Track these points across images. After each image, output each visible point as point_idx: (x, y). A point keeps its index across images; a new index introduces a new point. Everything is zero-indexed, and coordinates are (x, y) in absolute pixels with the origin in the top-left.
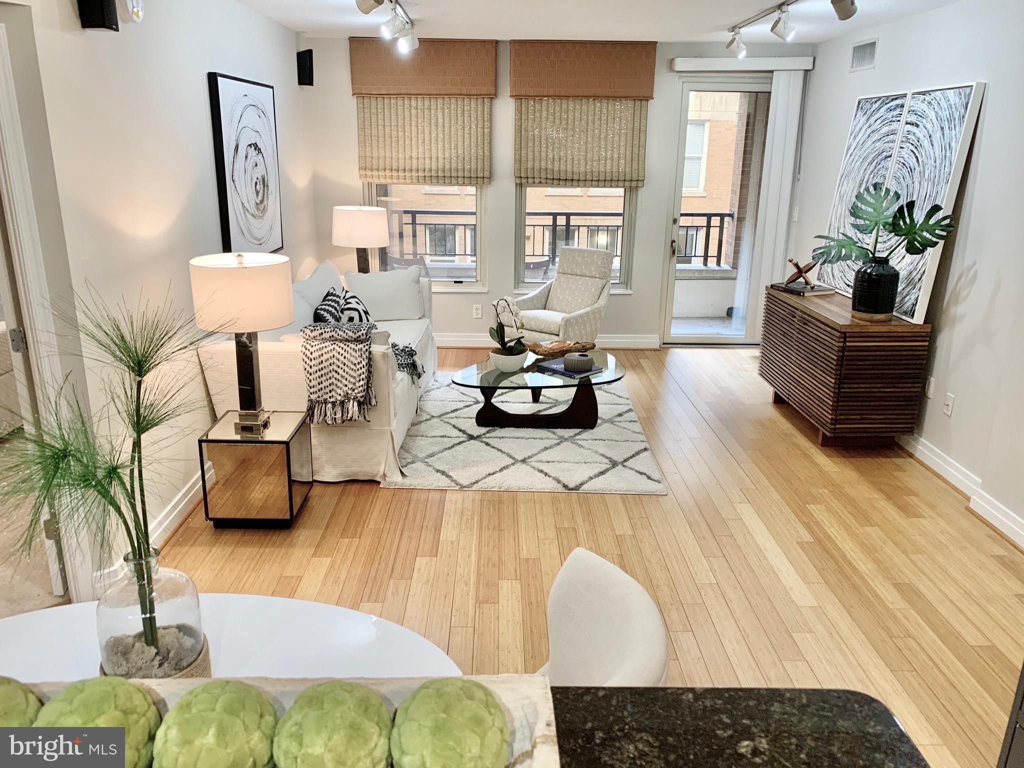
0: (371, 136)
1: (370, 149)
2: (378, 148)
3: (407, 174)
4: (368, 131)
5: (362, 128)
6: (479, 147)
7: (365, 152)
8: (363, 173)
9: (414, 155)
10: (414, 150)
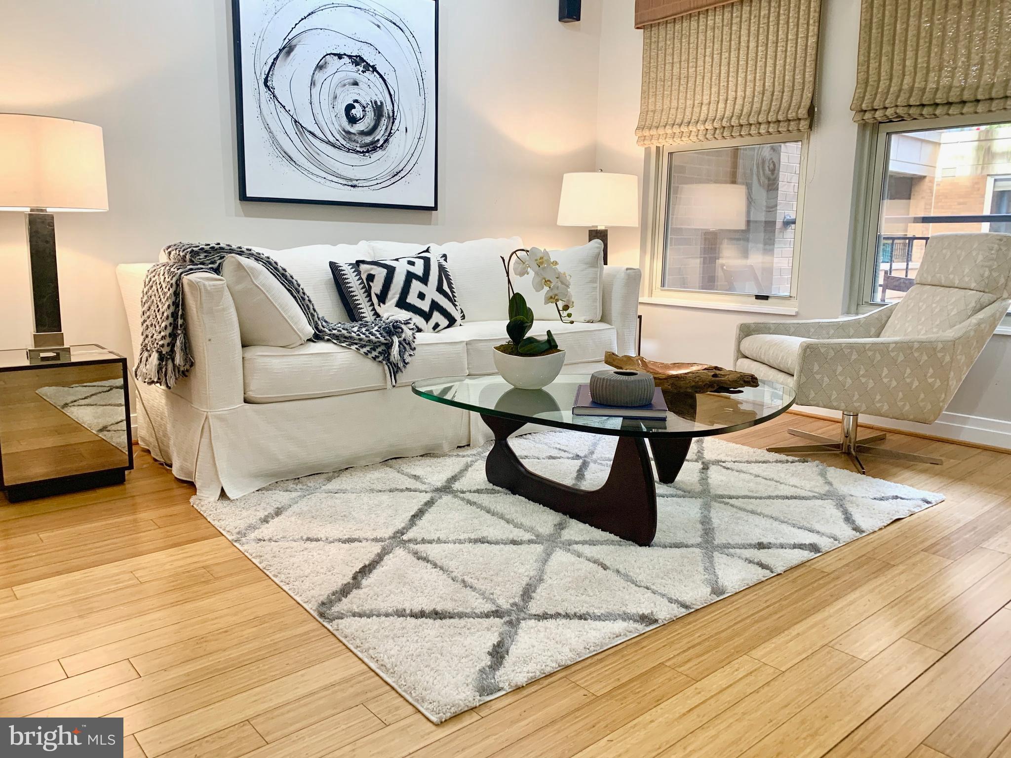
0: (656, 81)
1: (653, 99)
2: (663, 97)
3: (690, 128)
4: (653, 75)
5: (646, 73)
6: (797, 71)
7: (648, 106)
8: (640, 133)
9: (706, 100)
10: (707, 92)
